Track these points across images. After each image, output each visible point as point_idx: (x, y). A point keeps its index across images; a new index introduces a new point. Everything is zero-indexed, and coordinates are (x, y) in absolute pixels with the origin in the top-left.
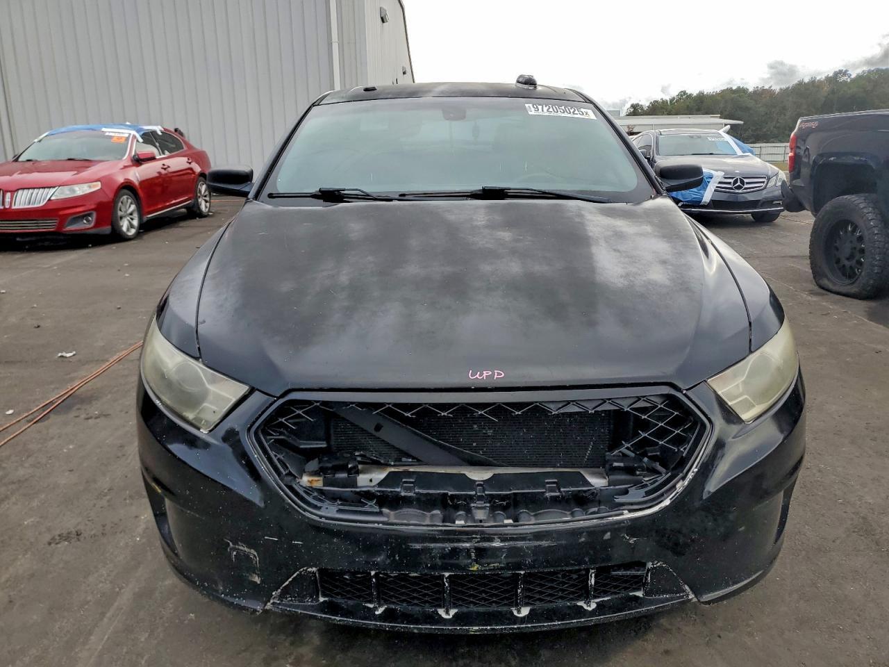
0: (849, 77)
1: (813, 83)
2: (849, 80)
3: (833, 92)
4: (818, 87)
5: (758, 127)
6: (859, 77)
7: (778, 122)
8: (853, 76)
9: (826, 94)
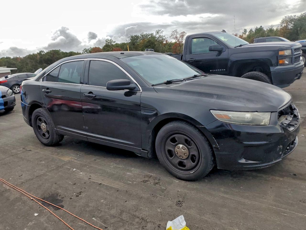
0: (45, 53)
1: (34, 55)
2: (45, 54)
3: (41, 57)
4: (36, 56)
5: (20, 70)
6: (47, 53)
7: (26, 68)
8: (46, 52)
9: (39, 58)
